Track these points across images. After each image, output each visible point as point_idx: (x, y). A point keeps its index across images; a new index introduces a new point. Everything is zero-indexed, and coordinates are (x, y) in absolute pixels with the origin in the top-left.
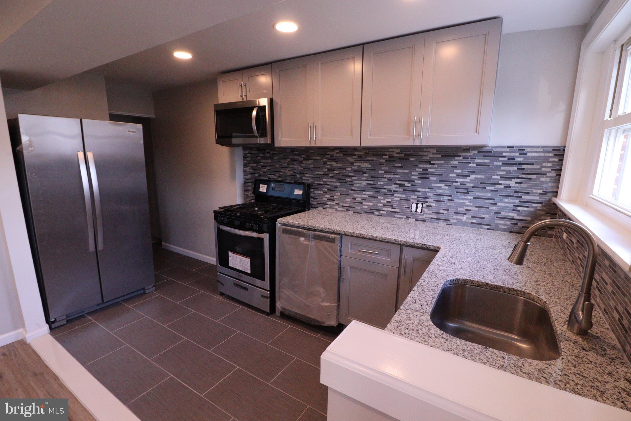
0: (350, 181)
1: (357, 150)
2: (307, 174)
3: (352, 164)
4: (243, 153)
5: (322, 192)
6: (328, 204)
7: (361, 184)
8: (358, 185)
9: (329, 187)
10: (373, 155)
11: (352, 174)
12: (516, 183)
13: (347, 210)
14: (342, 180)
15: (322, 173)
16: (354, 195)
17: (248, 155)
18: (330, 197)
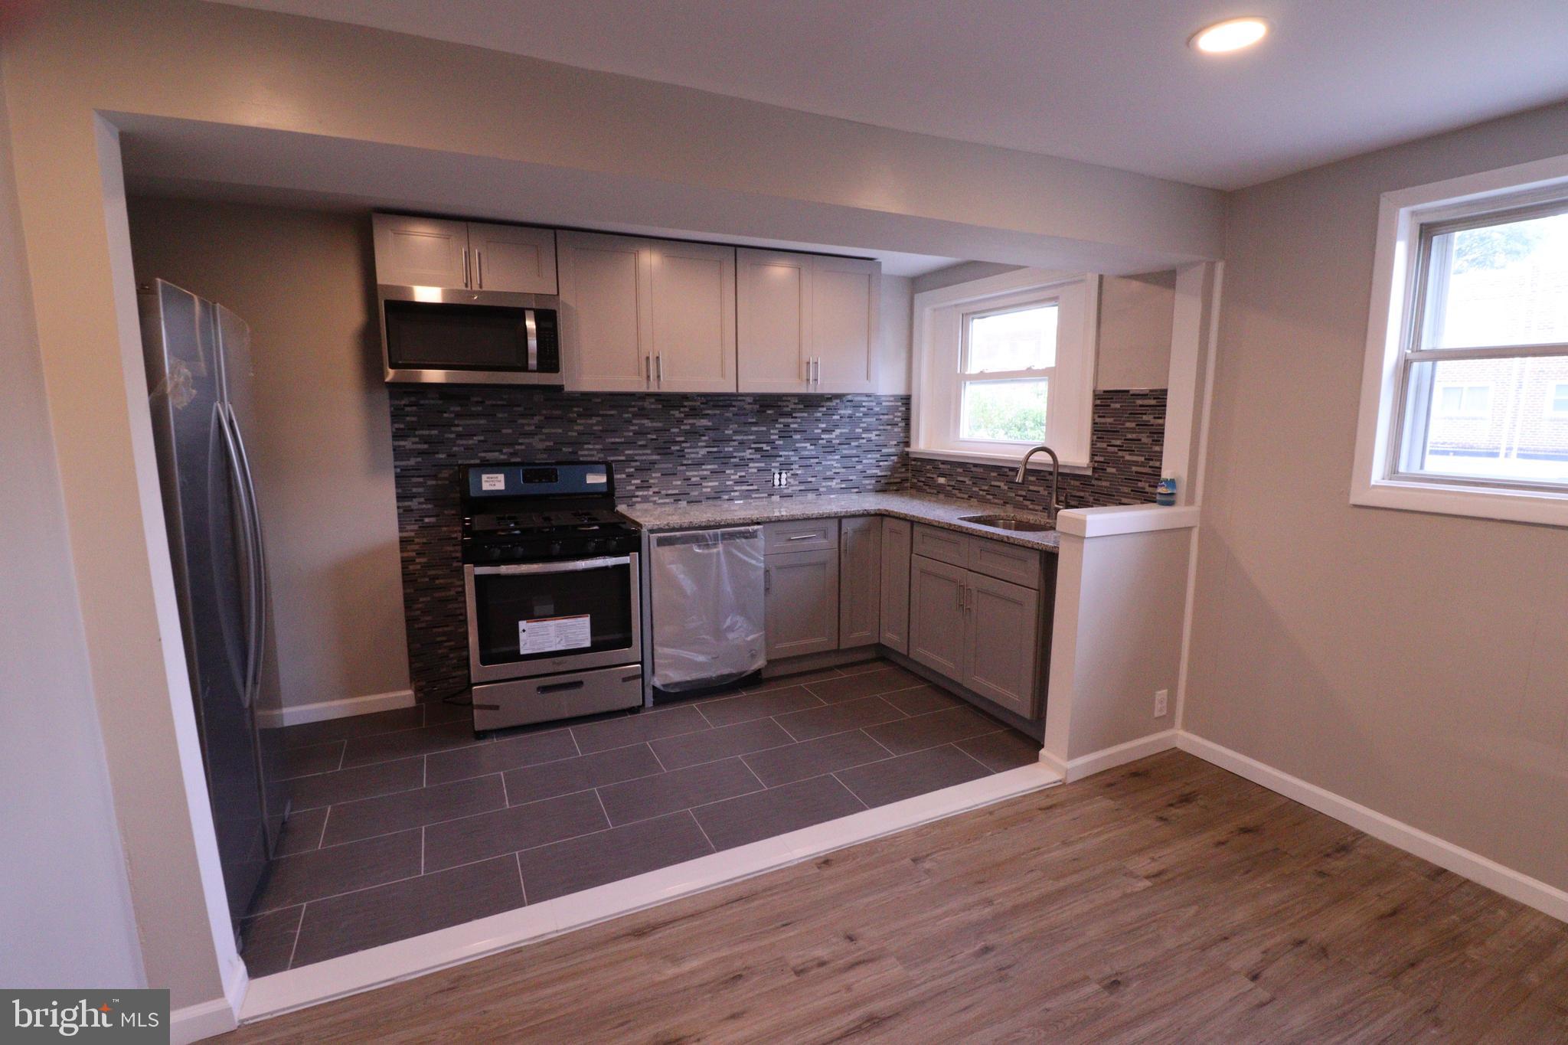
0: (678, 451)
1: (687, 398)
2: (589, 443)
3: (680, 421)
5: (624, 476)
6: (637, 497)
7: (697, 453)
8: (693, 456)
9: (638, 464)
10: (715, 407)
11: (682, 439)
12: (876, 435)
13: (675, 500)
14: (664, 450)
15: (623, 440)
16: (687, 473)
18: (642, 481)
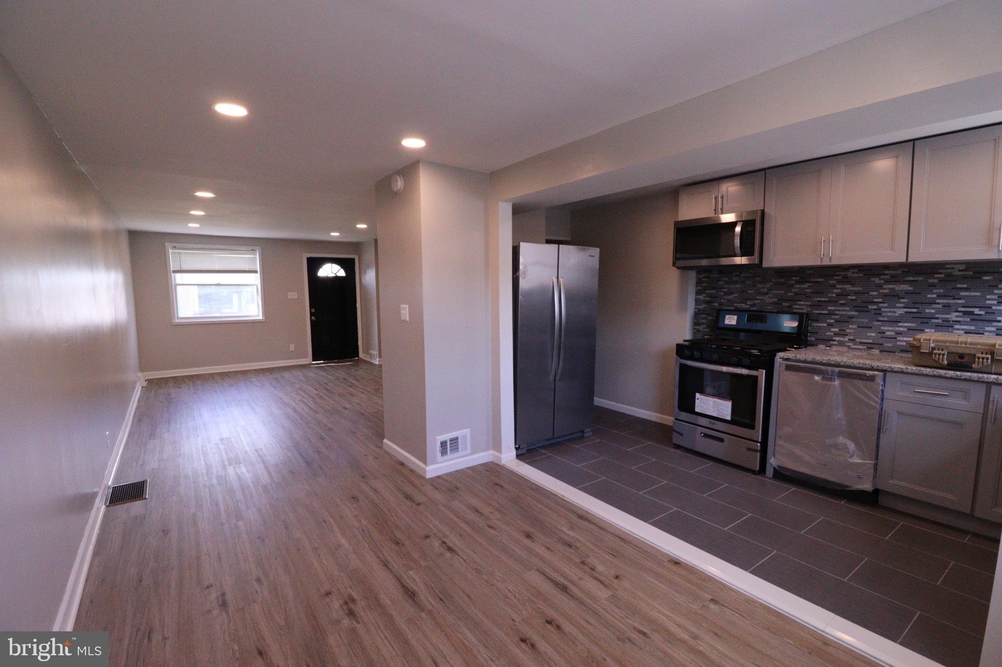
0: (875, 309)
1: (889, 268)
2: (801, 301)
3: (880, 286)
4: (697, 278)
5: (825, 325)
6: (834, 341)
7: (895, 312)
8: (889, 314)
9: (838, 317)
10: (917, 274)
11: (880, 300)
13: (867, 348)
14: (862, 308)
15: (827, 299)
16: (882, 328)
17: (703, 279)
18: (840, 330)
